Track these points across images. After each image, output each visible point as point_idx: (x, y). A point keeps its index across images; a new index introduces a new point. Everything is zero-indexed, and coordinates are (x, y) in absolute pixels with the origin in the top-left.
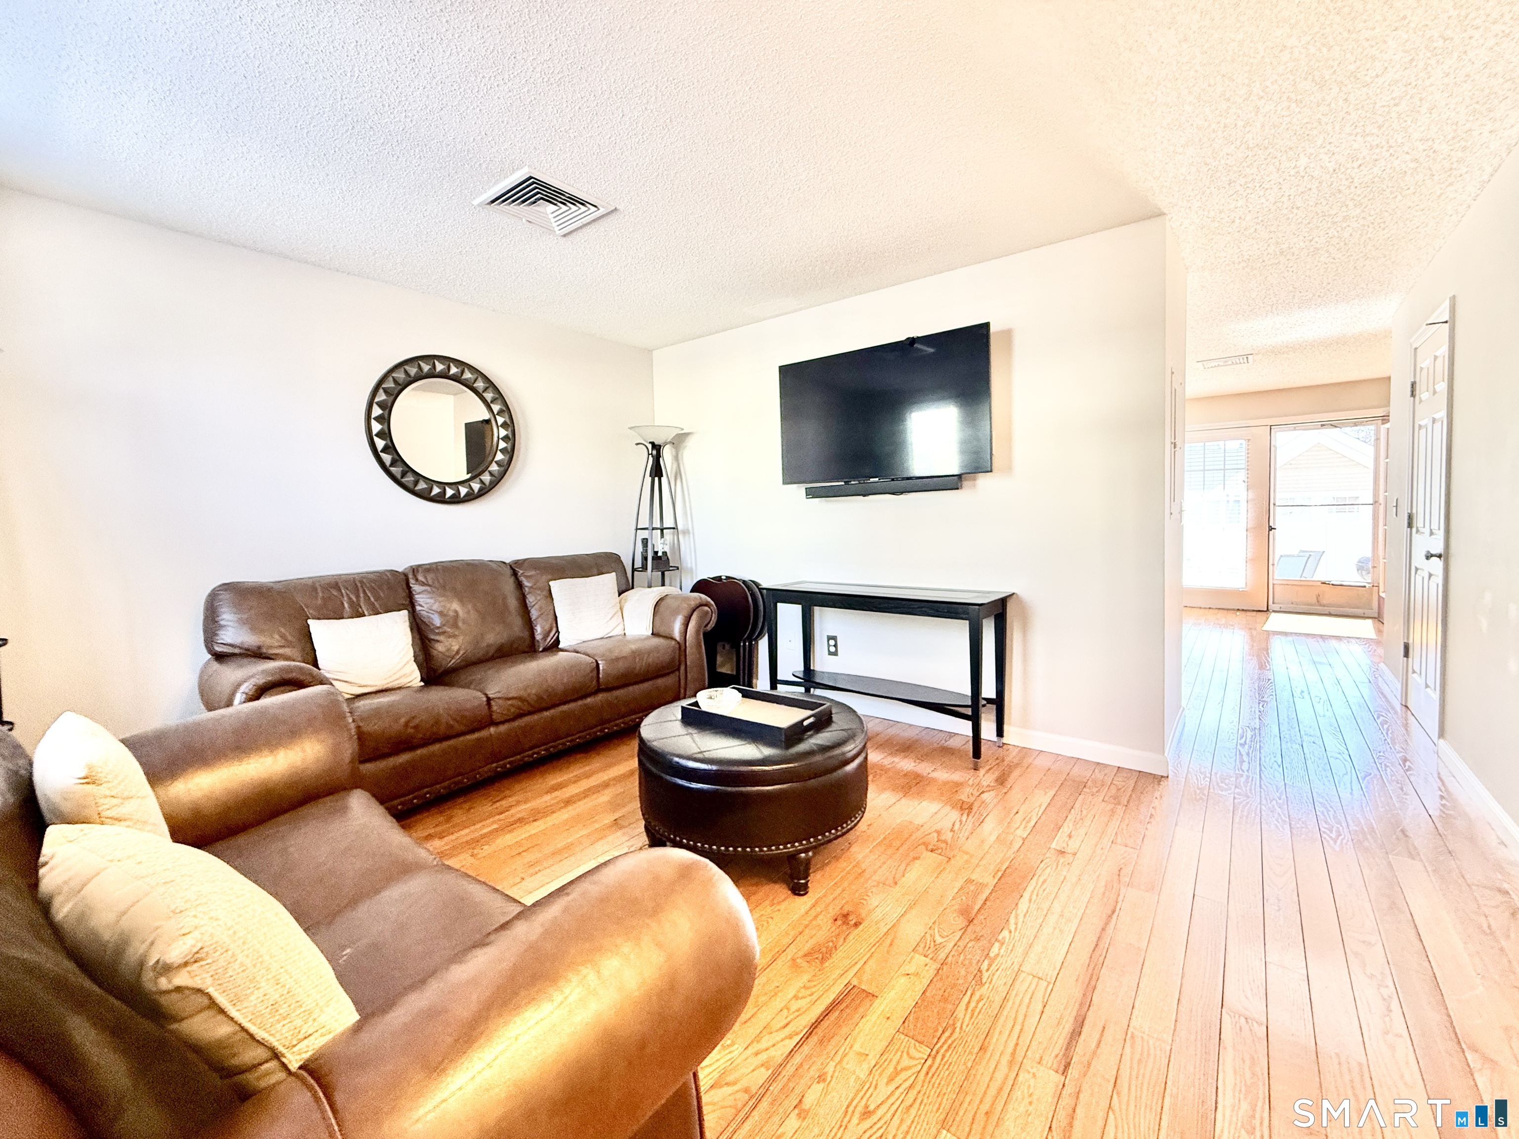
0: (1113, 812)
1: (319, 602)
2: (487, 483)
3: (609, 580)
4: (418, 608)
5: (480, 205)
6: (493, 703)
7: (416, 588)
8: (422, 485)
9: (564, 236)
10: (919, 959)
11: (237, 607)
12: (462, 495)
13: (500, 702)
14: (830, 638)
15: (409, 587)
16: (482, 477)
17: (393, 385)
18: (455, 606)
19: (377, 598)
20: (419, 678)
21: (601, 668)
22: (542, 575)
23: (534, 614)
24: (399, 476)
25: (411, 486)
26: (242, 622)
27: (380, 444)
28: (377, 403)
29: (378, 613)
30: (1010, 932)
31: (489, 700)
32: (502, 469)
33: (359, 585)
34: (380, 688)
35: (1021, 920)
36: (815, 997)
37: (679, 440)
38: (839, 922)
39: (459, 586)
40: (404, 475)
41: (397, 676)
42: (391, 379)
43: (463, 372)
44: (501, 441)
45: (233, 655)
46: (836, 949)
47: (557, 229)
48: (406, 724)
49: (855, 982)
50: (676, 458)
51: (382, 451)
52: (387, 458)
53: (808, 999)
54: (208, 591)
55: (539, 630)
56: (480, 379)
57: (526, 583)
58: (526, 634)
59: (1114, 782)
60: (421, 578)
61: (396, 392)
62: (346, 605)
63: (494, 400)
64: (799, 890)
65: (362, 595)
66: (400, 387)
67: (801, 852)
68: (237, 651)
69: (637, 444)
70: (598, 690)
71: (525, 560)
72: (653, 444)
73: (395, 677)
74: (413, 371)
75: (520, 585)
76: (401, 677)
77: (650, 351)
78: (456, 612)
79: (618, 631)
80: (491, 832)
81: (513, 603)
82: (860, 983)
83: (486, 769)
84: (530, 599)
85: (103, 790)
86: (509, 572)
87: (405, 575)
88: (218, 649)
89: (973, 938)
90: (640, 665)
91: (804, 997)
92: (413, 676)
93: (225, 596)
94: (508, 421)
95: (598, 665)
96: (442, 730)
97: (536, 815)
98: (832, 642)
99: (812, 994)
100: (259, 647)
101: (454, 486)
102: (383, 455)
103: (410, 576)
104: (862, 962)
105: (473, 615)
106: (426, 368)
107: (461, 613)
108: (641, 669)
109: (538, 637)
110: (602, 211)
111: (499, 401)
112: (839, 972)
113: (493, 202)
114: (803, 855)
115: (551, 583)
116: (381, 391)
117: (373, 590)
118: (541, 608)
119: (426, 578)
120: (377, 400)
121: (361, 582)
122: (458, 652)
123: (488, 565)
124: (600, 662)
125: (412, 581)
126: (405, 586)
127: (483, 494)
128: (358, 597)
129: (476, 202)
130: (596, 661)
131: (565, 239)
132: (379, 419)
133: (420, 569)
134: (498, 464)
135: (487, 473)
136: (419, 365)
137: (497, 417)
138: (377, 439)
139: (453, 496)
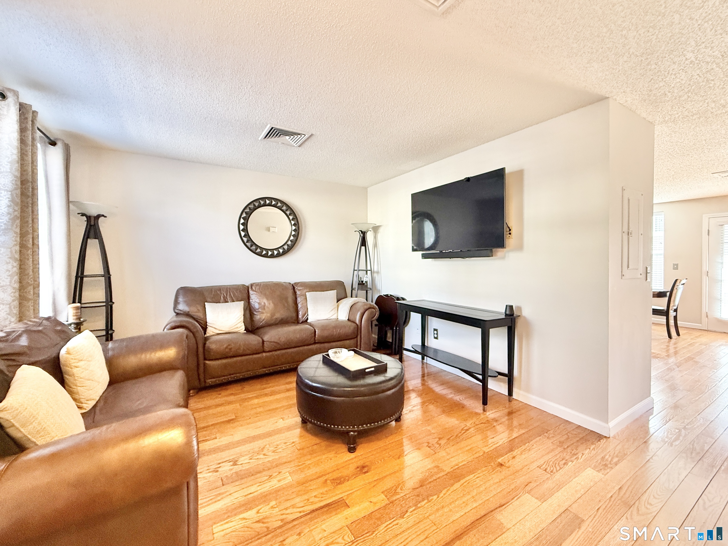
0: (553, 450)
1: (212, 296)
2: (286, 249)
3: (333, 293)
4: (251, 301)
5: (261, 140)
6: (265, 343)
7: (251, 292)
8: (259, 250)
9: (299, 146)
10: (383, 496)
11: (185, 295)
12: (275, 254)
13: (268, 343)
14: (435, 330)
15: (248, 292)
16: (284, 247)
17: (248, 210)
18: (265, 301)
19: (234, 295)
20: (244, 329)
21: (317, 333)
22: (304, 289)
23: (300, 306)
24: (249, 247)
25: (254, 250)
26: (185, 302)
27: (243, 234)
28: (243, 218)
29: (233, 301)
30: (438, 497)
31: (263, 341)
32: (293, 243)
33: (228, 290)
34: (227, 332)
35: (448, 493)
36: (323, 499)
37: (376, 229)
38: (358, 469)
39: (267, 293)
40: (251, 246)
41: (234, 327)
42: (248, 208)
43: (277, 203)
44: (293, 231)
45: (181, 314)
46: (348, 481)
47: (294, 144)
48: (226, 348)
49: (344, 498)
50: (375, 237)
51: (244, 237)
52: (245, 239)
53: (320, 499)
54: (176, 290)
55: (300, 313)
56: (284, 206)
57: (298, 293)
58: (294, 315)
59: (568, 434)
60: (253, 288)
61: (250, 213)
62: (222, 298)
63: (290, 214)
64: (352, 450)
65: (228, 294)
66: (251, 211)
67: (352, 431)
68: (182, 312)
69: (355, 231)
70: (315, 343)
71: (299, 283)
72: (361, 231)
73: (231, 329)
74: (257, 204)
75: (295, 293)
76: (235, 328)
77: (366, 188)
78: (265, 303)
79: (334, 317)
80: (252, 397)
81: (290, 300)
82: (347, 499)
83: (261, 370)
84: (299, 300)
85: (71, 356)
86: (291, 287)
87: (248, 287)
88: (177, 311)
89: (416, 494)
90: (336, 332)
91: (319, 498)
92: (242, 328)
93: (181, 292)
94: (296, 223)
95: (315, 331)
96: (241, 352)
97: (272, 393)
98: (435, 332)
99: (322, 497)
100: (189, 312)
101: (272, 251)
102: (243, 238)
103: (250, 287)
104: (354, 490)
105: (272, 305)
106: (262, 202)
107: (266, 304)
108: (336, 334)
109: (300, 317)
110: (307, 136)
111: (292, 214)
112: (341, 491)
113: (266, 137)
114: (352, 433)
115: (307, 293)
116: (244, 213)
117: (233, 292)
118: (302, 304)
119: (255, 288)
120: (242, 216)
121: (229, 289)
122: (264, 320)
123: (283, 284)
124: (316, 330)
125: (250, 289)
126: (247, 292)
127: (285, 254)
128: (227, 295)
129: (260, 139)
130: (315, 330)
131: (300, 148)
132: (243, 224)
133: (254, 285)
134: (291, 241)
135: (286, 245)
136: (260, 202)
137: (292, 221)
138: (241, 232)
139: (271, 255)
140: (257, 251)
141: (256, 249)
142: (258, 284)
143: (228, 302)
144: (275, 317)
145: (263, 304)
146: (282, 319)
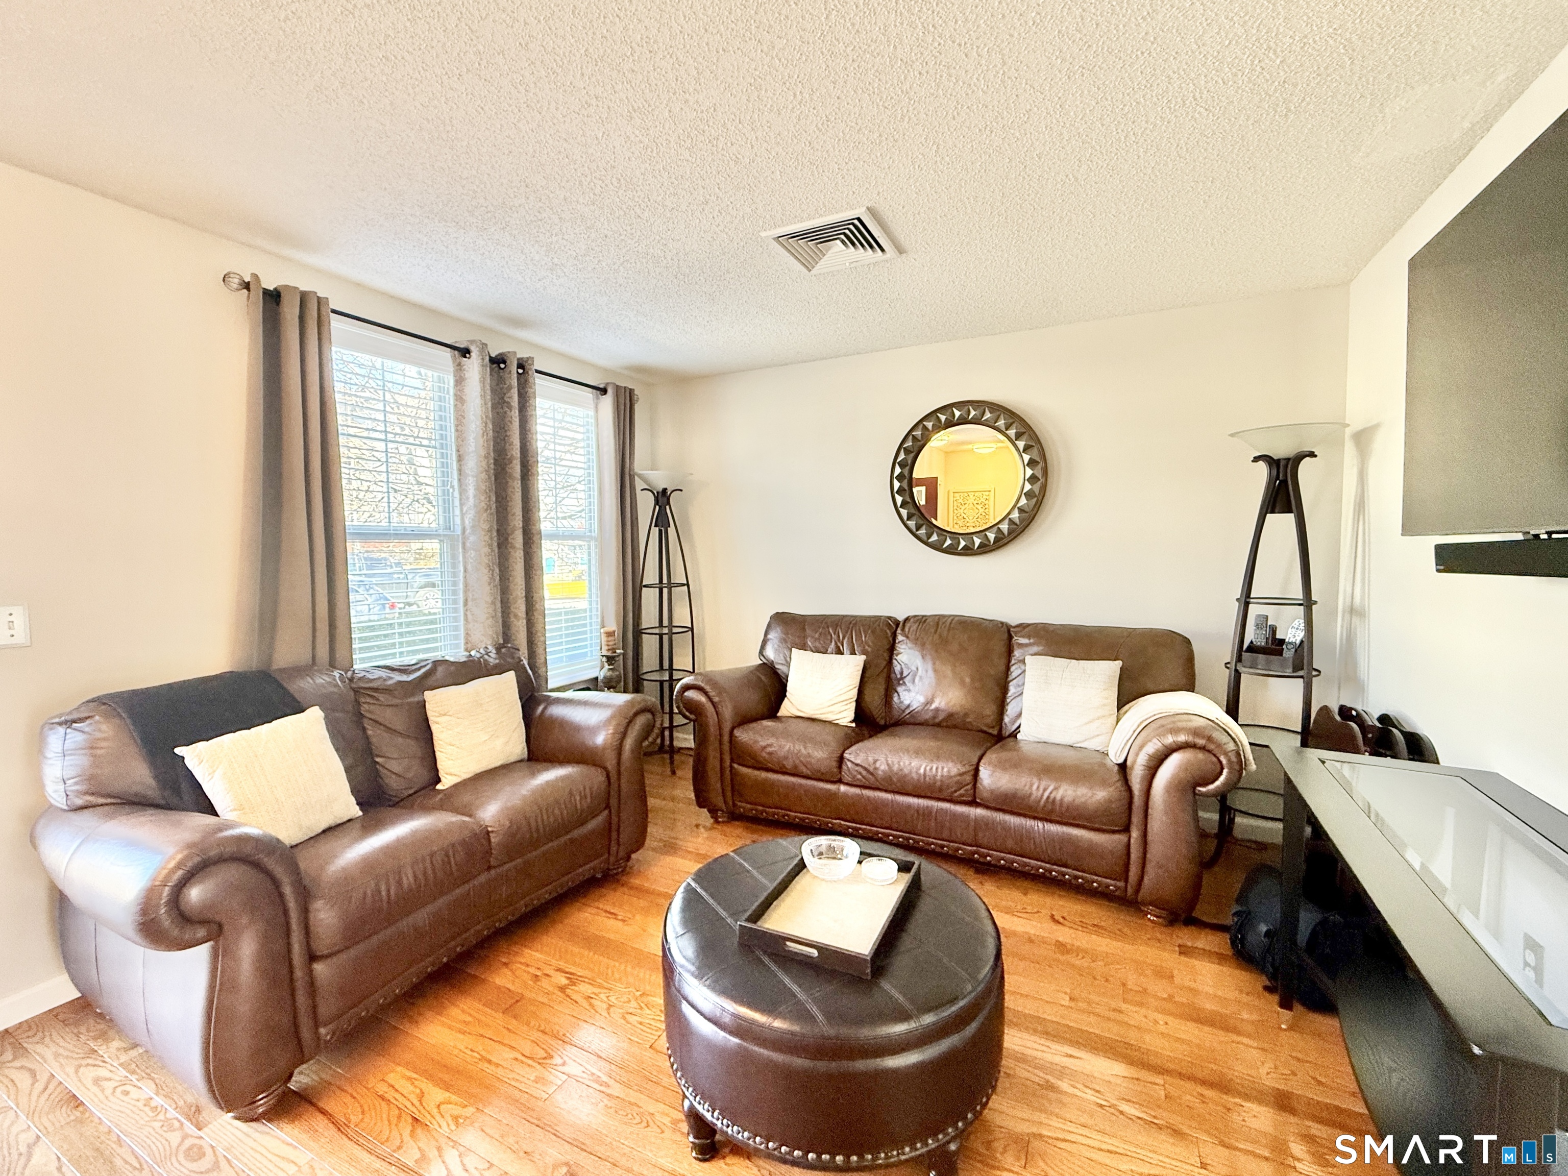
1: (817, 636)
2: (1006, 532)
6: (844, 762)
7: (900, 637)
8: (936, 536)
12: (976, 546)
15: (895, 636)
16: (1001, 527)
17: (913, 443)
19: (858, 638)
21: (980, 776)
22: (1034, 645)
23: (1011, 691)
25: (925, 537)
27: (900, 500)
28: (900, 464)
29: (853, 653)
31: (842, 758)
32: (1025, 516)
33: (852, 625)
40: (918, 528)
42: (911, 438)
44: (1027, 483)
51: (902, 506)
52: (905, 511)
54: (771, 616)
55: (1009, 711)
58: (988, 711)
60: (908, 628)
62: (833, 642)
63: (1019, 435)
65: (848, 635)
71: (1023, 625)
75: (1009, 652)
84: (1013, 672)
87: (896, 624)
88: (761, 657)
92: (844, 717)
93: (780, 621)
95: (977, 771)
101: (969, 537)
102: (902, 510)
103: (900, 625)
109: (1007, 719)
111: (1025, 434)
115: (1027, 658)
116: (903, 451)
119: (912, 629)
120: (899, 460)
121: (855, 624)
123: (980, 625)
124: (981, 768)
125: (899, 630)
126: (891, 634)
127: (1001, 545)
128: (844, 637)
130: (978, 766)
132: (901, 477)
134: (1021, 510)
135: (1007, 521)
136: (938, 417)
137: (1024, 455)
138: (897, 496)
139: (965, 548)
140: (930, 540)
141: (929, 536)
142: (921, 620)
143: (842, 654)
144: (933, 706)
145: (914, 668)
146: (951, 716)
